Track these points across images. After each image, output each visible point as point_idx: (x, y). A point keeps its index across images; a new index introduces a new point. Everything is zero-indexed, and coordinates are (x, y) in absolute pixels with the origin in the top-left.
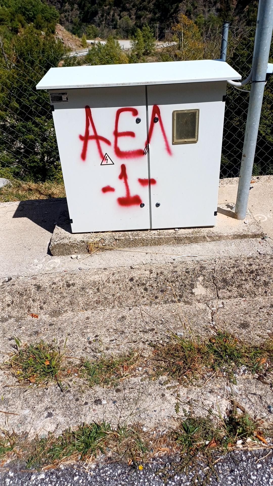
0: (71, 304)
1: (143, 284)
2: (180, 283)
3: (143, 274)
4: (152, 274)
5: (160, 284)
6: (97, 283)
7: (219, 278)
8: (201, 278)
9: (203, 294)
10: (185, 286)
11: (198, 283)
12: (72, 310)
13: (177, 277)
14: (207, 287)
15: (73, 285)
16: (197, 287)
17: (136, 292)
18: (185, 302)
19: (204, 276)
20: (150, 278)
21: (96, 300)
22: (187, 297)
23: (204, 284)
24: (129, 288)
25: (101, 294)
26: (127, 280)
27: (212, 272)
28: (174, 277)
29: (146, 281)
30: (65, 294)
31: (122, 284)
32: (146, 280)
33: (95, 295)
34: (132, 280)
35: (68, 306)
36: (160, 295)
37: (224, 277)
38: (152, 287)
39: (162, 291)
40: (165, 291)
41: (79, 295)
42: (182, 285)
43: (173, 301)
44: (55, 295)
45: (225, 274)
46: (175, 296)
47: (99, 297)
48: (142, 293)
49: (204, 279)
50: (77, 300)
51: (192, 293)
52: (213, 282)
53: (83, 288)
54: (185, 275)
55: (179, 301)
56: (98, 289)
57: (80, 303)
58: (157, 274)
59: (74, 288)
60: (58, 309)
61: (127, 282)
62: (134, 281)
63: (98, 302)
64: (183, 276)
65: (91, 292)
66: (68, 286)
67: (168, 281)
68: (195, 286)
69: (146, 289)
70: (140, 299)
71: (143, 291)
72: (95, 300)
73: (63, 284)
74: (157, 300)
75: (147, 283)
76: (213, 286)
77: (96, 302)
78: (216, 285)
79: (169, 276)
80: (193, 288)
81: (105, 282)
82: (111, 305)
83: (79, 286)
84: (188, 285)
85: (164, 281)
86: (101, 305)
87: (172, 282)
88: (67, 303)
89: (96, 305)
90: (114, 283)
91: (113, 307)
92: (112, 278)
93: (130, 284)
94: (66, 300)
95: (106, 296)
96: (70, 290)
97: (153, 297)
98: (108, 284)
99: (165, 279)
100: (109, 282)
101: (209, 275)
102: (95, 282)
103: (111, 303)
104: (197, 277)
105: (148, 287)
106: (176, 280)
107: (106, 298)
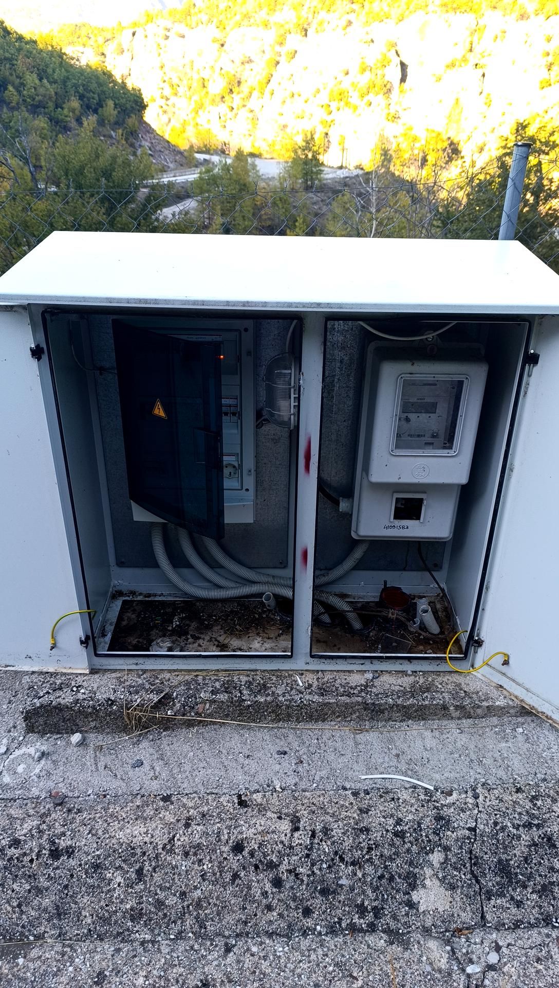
0: (59, 915)
1: (272, 866)
2: (376, 868)
3: (273, 832)
4: (296, 835)
5: (320, 869)
6: (139, 851)
7: (490, 859)
8: (436, 857)
9: (440, 910)
10: (391, 879)
11: (428, 872)
12: (60, 936)
13: (370, 849)
14: (452, 887)
15: (70, 852)
16: (424, 886)
17: (249, 888)
18: (388, 931)
19: (446, 849)
20: (291, 847)
21: (132, 909)
22: (394, 917)
23: (444, 877)
24: (228, 877)
25: (145, 888)
26: (226, 849)
27: (469, 838)
28: (361, 849)
29: (281, 855)
30: (43, 882)
31: (210, 861)
32: (279, 852)
33: (130, 890)
34: (238, 848)
35: (49, 921)
36: (318, 902)
37: (504, 857)
38: (297, 875)
39: (325, 892)
40: (334, 892)
41: (83, 889)
42: (381, 877)
43: (354, 929)
44: (14, 881)
45: (505, 848)
46: (362, 910)
47: (142, 897)
48: (265, 894)
49: (446, 859)
50: (76, 903)
51: (411, 905)
52: (472, 872)
53: (97, 867)
54: (392, 845)
55: (372, 928)
56: (140, 872)
57: (84, 913)
58: (313, 835)
59: (73, 862)
60: (20, 929)
61: (225, 856)
62: (245, 853)
63: (136, 915)
64: (386, 846)
65: (119, 879)
66: (55, 854)
67: (342, 859)
68: (418, 882)
69: (277, 883)
70: (259, 914)
71: (268, 887)
72: (128, 906)
73: (41, 847)
74: (309, 922)
75: (281, 863)
76: (470, 886)
77: (132, 915)
78: (478, 882)
79: (348, 842)
80: (413, 886)
81: (160, 851)
82: (176, 928)
83: (85, 859)
84: (400, 877)
85: (333, 860)
86: (146, 925)
87: (353, 864)
88: (45, 910)
89: (130, 924)
90: (186, 854)
91: (180, 936)
92: (182, 839)
93: (234, 862)
94: (46, 902)
95: (162, 895)
96: (58, 868)
97: (297, 908)
98: (169, 858)
99: (336, 853)
100: (171, 851)
101: (461, 848)
102: (133, 849)
103: (175, 922)
104: (427, 854)
105: (284, 877)
106: (367, 857)
107: (160, 904)
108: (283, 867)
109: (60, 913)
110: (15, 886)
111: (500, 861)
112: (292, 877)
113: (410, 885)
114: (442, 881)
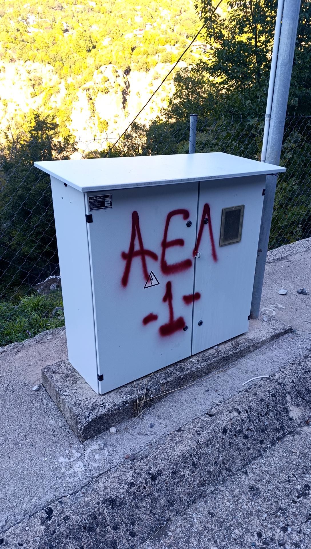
0: (171, 504)
1: (240, 431)
2: (273, 412)
3: (233, 418)
4: (241, 414)
5: (257, 423)
6: (188, 455)
7: (303, 390)
8: (288, 398)
9: (300, 415)
10: (280, 414)
11: (289, 404)
12: (177, 513)
13: (268, 406)
14: (298, 406)
15: (159, 473)
16: (291, 410)
17: (237, 445)
18: (289, 433)
19: (289, 393)
20: (243, 420)
21: (200, 482)
22: (289, 427)
23: (294, 403)
24: (227, 445)
25: (200, 469)
26: (220, 434)
27: (293, 386)
28: (265, 408)
29: (241, 426)
30: (156, 494)
31: (218, 443)
32: (240, 424)
33: (194, 474)
34: (225, 431)
35: (168, 510)
36: (263, 436)
37: (306, 387)
38: (250, 430)
39: (263, 431)
40: (266, 429)
41: (175, 486)
42: (277, 415)
43: (279, 439)
44: (142, 502)
45: (305, 383)
46: (278, 430)
47: (201, 474)
48: (244, 444)
49: (291, 397)
50: (175, 494)
51: (291, 419)
52: (301, 397)
53: (175, 473)
54: (273, 401)
55: (284, 435)
56: (194, 464)
57: (181, 496)
58: (247, 412)
59: (163, 477)
60: (157, 522)
61: (222, 437)
62: (228, 432)
63: (203, 483)
64: (272, 402)
65: (187, 472)
66: (154, 478)
67: (261, 415)
68: (288, 410)
69: (246, 437)
70: (247, 453)
71: (244, 441)
72: (198, 481)
73: (145, 479)
74: (264, 446)
76: (303, 402)
77: (201, 484)
78: (304, 399)
79: (260, 407)
80: (288, 412)
81: (197, 450)
82: (221, 478)
83: (168, 472)
84: (282, 411)
85: (258, 417)
86: (209, 485)
87: (266, 415)
88: (164, 506)
89: (202, 488)
90: (207, 445)
91: (224, 480)
92: (202, 440)
93: (226, 438)
94: (162, 502)
95: (208, 468)
96: (158, 484)
97: (258, 443)
98: (202, 451)
99: (258, 414)
100: (201, 448)
101: (293, 390)
102: (185, 456)
103: (219, 476)
104: (285, 398)
105: (247, 433)
106: (268, 410)
107: (209, 472)
108: (244, 430)
109: (171, 503)
110: (144, 504)
111: (306, 389)
112: (249, 432)
113: (286, 412)
114: (294, 405)
